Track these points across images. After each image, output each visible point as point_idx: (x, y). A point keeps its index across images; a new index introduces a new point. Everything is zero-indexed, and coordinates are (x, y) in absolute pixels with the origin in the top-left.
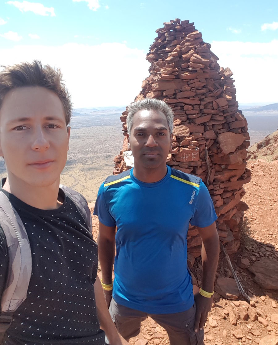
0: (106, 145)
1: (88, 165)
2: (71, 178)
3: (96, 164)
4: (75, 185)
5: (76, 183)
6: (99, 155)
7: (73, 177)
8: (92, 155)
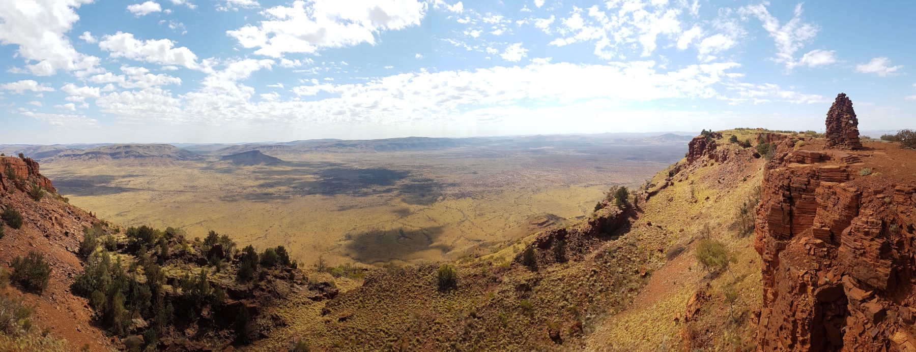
0: (498, 179)
1: (478, 199)
2: (460, 213)
3: (486, 198)
4: (464, 221)
5: (465, 218)
6: (490, 189)
7: (462, 212)
8: (482, 189)
